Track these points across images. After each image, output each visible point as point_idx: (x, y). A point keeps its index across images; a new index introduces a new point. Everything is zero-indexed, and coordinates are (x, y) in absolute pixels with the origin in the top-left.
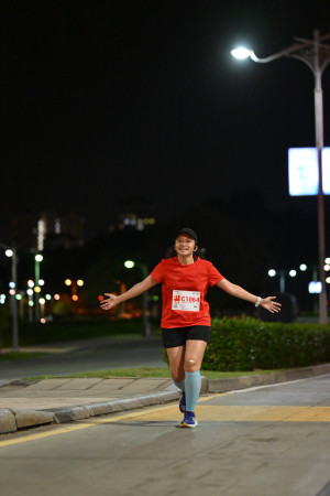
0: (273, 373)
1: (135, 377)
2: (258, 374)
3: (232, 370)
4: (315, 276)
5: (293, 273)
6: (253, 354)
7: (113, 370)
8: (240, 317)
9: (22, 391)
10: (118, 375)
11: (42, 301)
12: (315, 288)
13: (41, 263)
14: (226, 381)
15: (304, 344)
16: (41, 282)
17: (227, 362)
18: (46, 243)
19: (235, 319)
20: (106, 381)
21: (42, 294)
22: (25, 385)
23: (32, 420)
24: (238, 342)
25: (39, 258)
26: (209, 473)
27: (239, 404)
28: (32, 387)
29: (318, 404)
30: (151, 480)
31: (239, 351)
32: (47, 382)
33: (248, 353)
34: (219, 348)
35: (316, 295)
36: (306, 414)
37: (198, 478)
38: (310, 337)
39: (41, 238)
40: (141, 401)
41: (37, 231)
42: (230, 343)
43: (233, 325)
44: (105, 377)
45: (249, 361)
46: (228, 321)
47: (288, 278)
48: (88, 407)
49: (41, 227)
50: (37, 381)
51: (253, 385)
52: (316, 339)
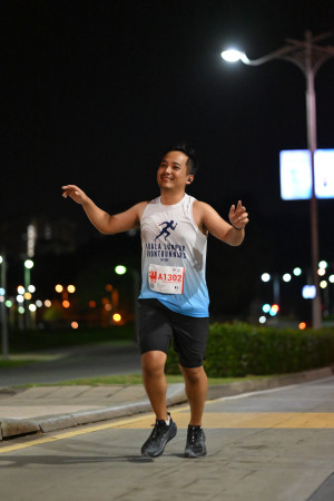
0: (265, 379)
1: (124, 384)
2: (250, 380)
3: (224, 376)
4: (309, 280)
5: (287, 278)
6: (245, 360)
7: (102, 377)
8: (231, 322)
9: (9, 399)
10: (107, 383)
11: (32, 308)
12: (309, 292)
13: (32, 270)
14: (217, 388)
15: (297, 349)
16: (32, 289)
17: (219, 369)
18: (36, 249)
19: (227, 326)
20: (96, 389)
21: (33, 301)
22: (12, 393)
23: (18, 429)
24: (229, 348)
25: (29, 264)
26: (196, 481)
27: (229, 411)
28: (19, 395)
29: (311, 410)
30: (136, 489)
31: (231, 357)
32: (36, 390)
33: (240, 359)
34: (211, 355)
35: (310, 300)
36: (297, 421)
37: (184, 487)
38: (304, 343)
39: (31, 244)
40: (130, 409)
41: (27, 237)
42: (221, 349)
43: (224, 330)
44: (94, 384)
45: (240, 367)
46: (220, 327)
47: (282, 282)
48: (75, 415)
49: (32, 233)
50: (24, 389)
51: (245, 391)
52: (310, 344)
